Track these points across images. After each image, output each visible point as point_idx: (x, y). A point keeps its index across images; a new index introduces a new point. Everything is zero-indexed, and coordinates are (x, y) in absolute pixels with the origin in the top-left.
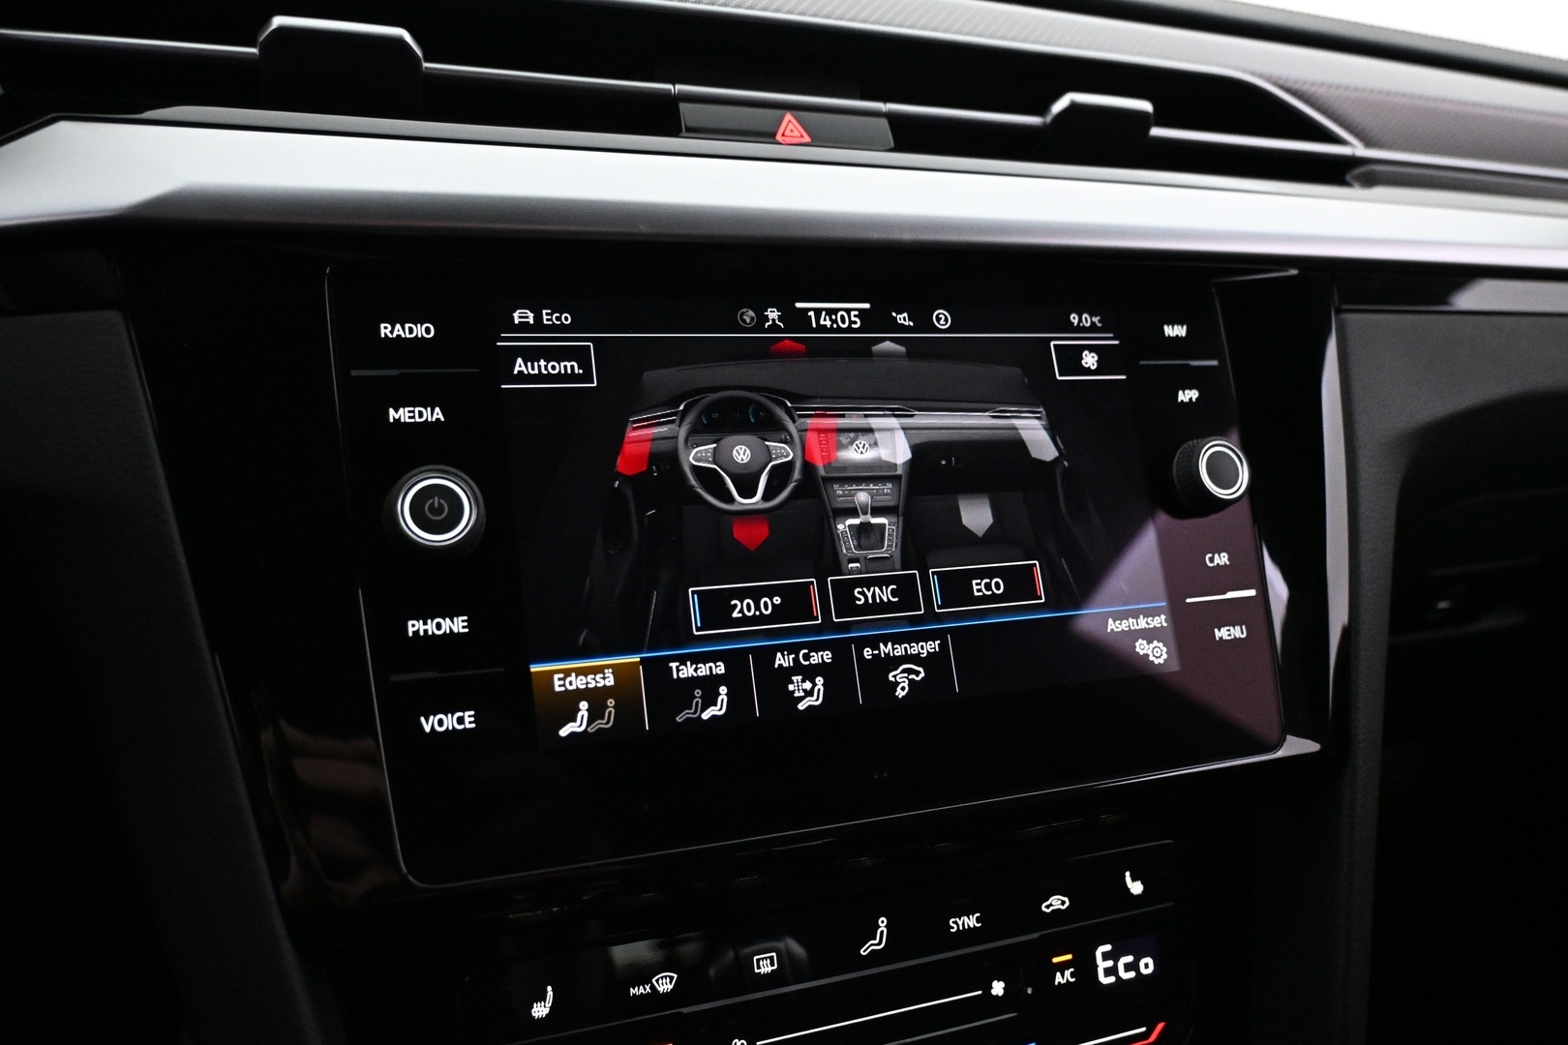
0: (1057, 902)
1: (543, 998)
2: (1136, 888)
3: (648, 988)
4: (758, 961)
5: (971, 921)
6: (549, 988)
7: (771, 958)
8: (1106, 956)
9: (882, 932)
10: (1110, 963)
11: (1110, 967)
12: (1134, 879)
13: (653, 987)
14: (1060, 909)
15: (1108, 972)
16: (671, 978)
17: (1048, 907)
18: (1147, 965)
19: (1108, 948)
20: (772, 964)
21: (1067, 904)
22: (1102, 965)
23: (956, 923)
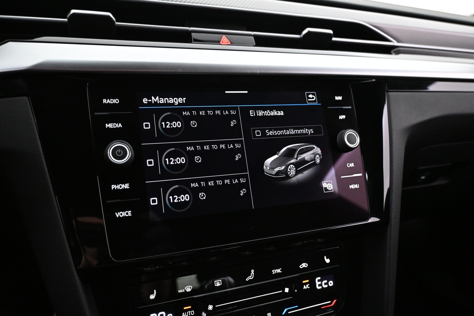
0: (304, 265)
1: (153, 293)
2: (328, 261)
3: (184, 290)
4: (216, 282)
5: (279, 271)
6: (155, 291)
7: (220, 282)
8: (319, 281)
9: (252, 274)
10: (320, 283)
11: (320, 284)
12: (327, 258)
14: (305, 267)
15: (319, 285)
16: (191, 287)
17: (301, 266)
18: (331, 283)
19: (319, 278)
20: (220, 283)
21: (307, 266)
22: (318, 283)
23: (274, 271)
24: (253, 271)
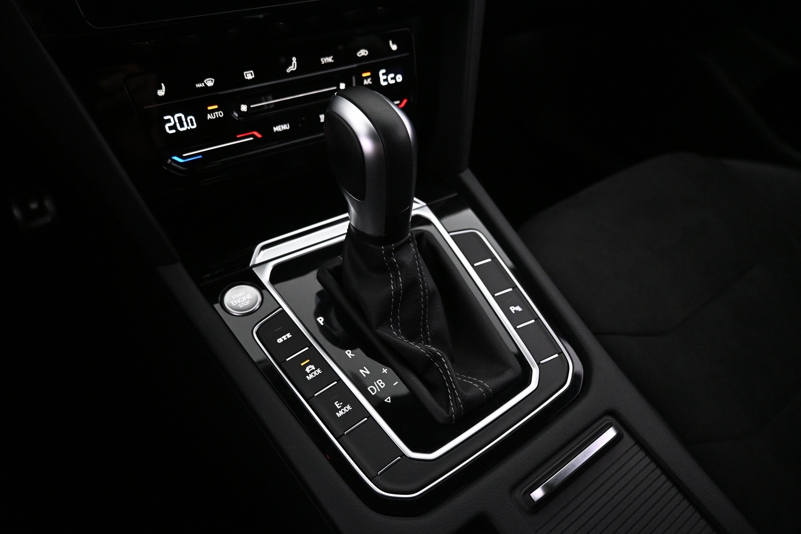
0: (363, 53)
1: (161, 88)
2: (394, 47)
3: (203, 84)
4: (246, 74)
5: (329, 59)
6: (163, 84)
7: (251, 73)
8: (383, 74)
9: (294, 64)
10: (385, 77)
11: (386, 79)
12: (393, 43)
13: (205, 84)
14: (364, 56)
15: (384, 80)
16: (212, 81)
17: (360, 54)
18: (399, 78)
19: (383, 71)
20: (252, 75)
21: (367, 53)
22: (382, 78)
23: (323, 60)
24: (294, 59)
